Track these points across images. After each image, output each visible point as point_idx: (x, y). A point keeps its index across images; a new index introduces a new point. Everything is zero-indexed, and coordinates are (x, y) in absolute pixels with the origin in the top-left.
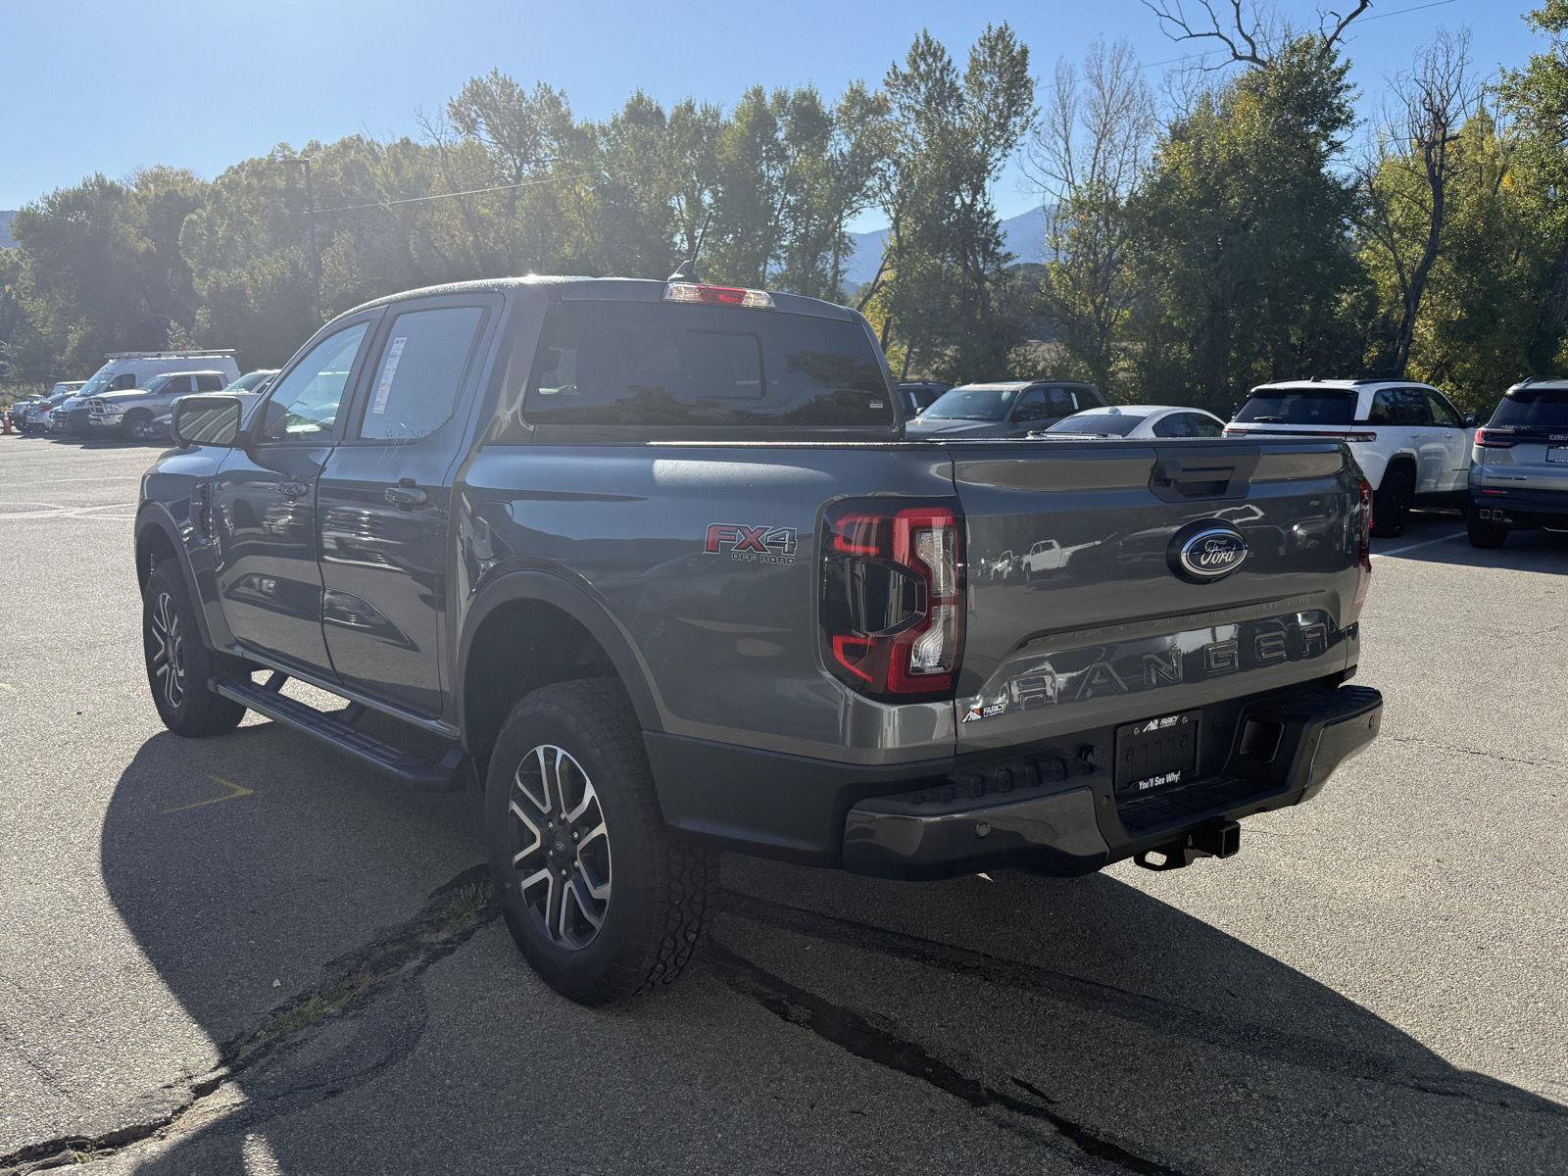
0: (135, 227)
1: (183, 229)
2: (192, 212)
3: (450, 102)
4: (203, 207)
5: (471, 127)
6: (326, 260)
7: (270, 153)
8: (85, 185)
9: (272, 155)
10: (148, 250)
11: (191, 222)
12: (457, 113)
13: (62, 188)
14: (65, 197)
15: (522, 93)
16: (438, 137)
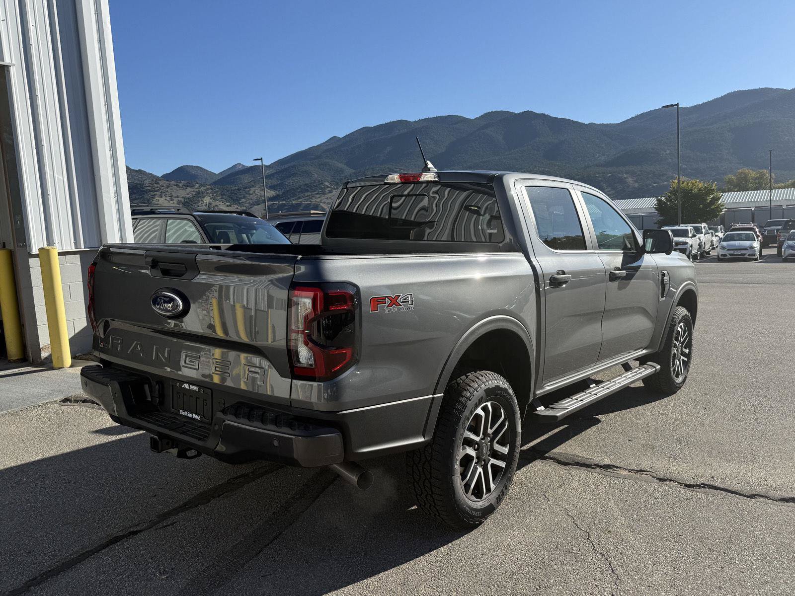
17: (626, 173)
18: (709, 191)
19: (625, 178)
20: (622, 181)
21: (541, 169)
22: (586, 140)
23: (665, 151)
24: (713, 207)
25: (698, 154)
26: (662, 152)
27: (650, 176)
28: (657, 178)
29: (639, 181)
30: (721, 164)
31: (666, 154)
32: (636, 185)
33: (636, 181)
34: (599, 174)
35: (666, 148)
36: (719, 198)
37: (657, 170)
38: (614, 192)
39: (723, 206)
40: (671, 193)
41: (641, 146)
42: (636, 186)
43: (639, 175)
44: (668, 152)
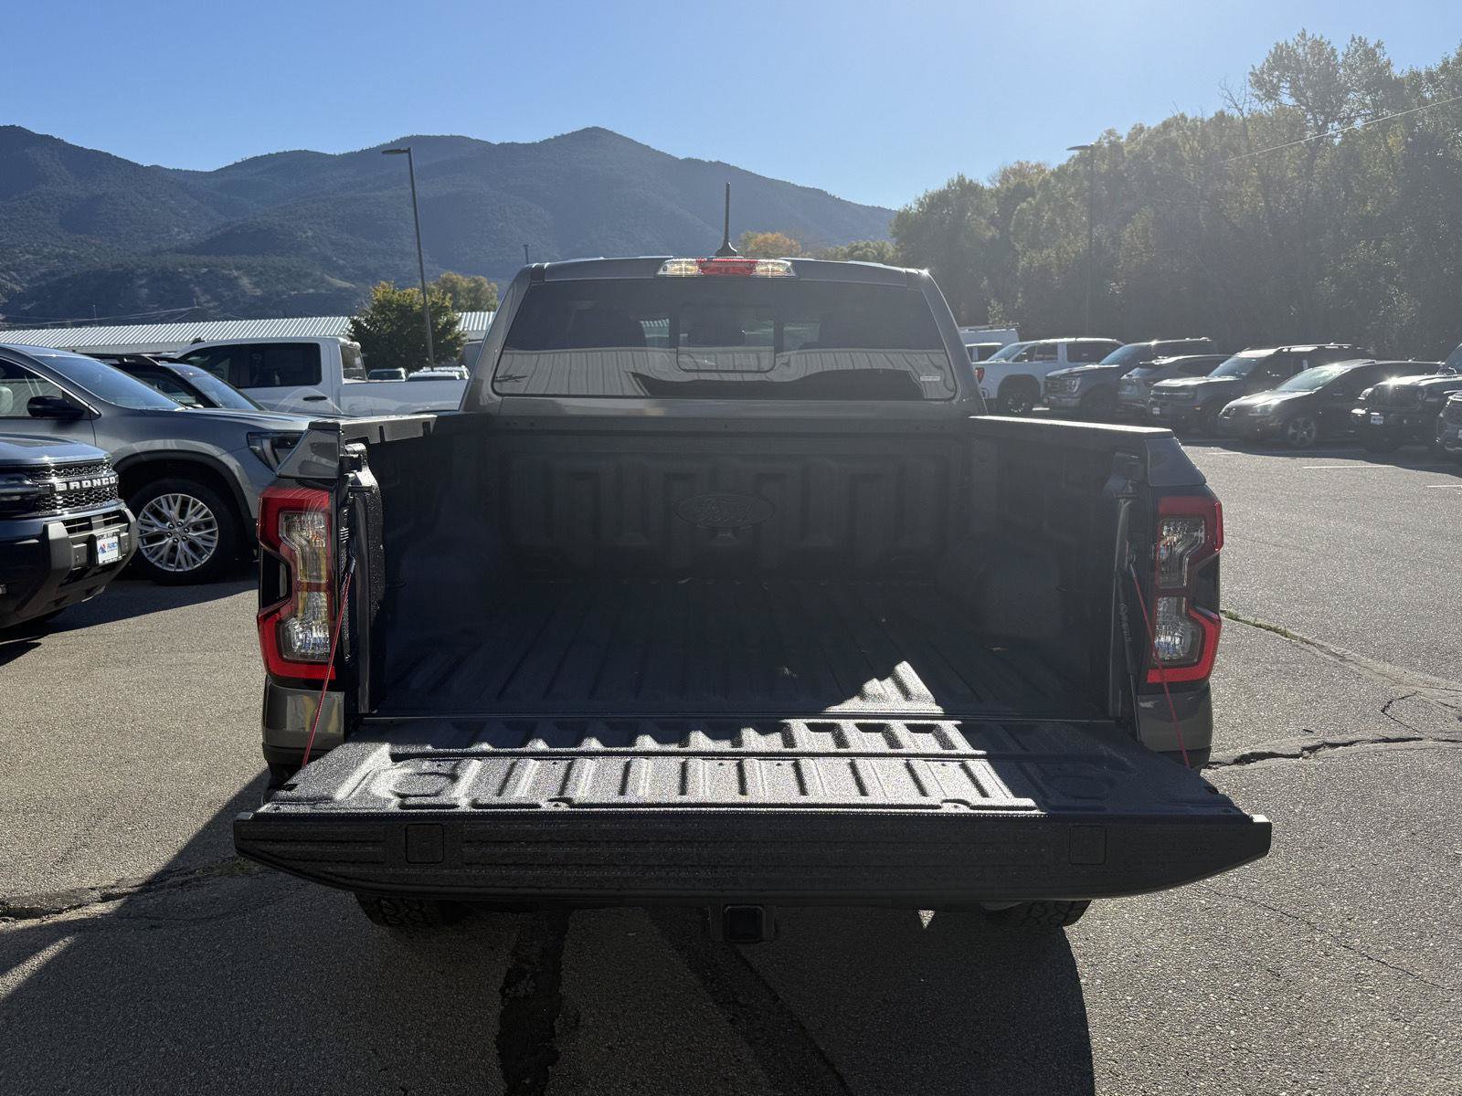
0: (985, 218)
1: (1014, 217)
2: (1024, 201)
3: (1252, 70)
4: (1033, 196)
5: (1271, 93)
6: (1126, 234)
7: (1097, 140)
8: (949, 186)
9: (1099, 142)
10: (993, 239)
11: (1022, 210)
12: (1259, 82)
13: (930, 190)
14: (932, 197)
15: (1333, 50)
16: (1240, 107)
17: (238, 268)
18: (441, 310)
19: (236, 278)
20: (231, 283)
21: (57, 250)
22: (149, 198)
23: (305, 232)
24: (449, 337)
25: (364, 241)
26: (299, 234)
27: (282, 276)
28: (296, 281)
29: (263, 285)
30: (404, 262)
31: (307, 237)
32: (259, 292)
33: (257, 285)
34: (183, 266)
35: (305, 225)
36: (456, 323)
37: (294, 267)
38: (216, 304)
39: (464, 335)
40: (373, 310)
41: (258, 220)
42: (258, 294)
43: (261, 273)
44: (310, 234)
